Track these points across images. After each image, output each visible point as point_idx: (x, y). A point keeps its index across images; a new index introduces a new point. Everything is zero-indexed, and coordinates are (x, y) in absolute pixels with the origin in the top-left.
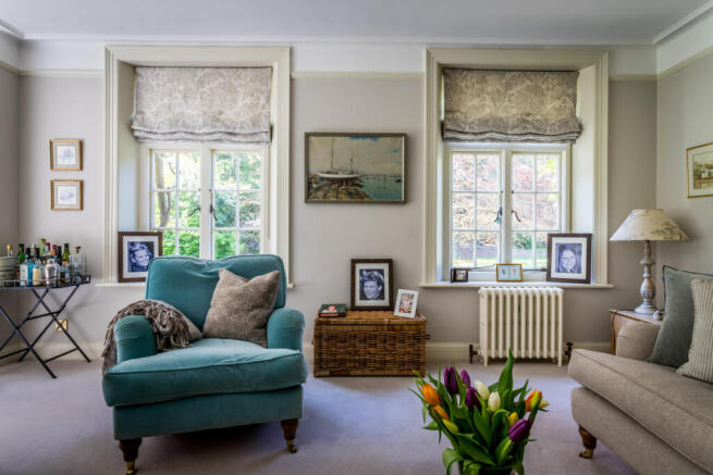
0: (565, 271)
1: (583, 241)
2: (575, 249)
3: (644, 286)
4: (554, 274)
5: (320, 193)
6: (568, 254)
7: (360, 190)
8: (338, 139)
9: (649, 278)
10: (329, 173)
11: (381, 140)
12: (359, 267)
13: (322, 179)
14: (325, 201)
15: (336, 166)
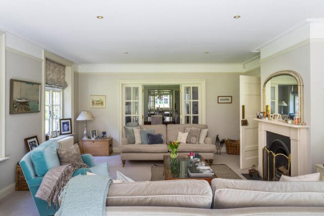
0: (65, 131)
1: (69, 121)
2: (67, 123)
3: (85, 132)
4: (62, 133)
5: (16, 109)
6: (65, 125)
7: (29, 107)
8: (23, 83)
9: (86, 130)
10: (19, 99)
11: (35, 85)
12: (29, 141)
13: (17, 102)
14: (18, 113)
15: (22, 97)
